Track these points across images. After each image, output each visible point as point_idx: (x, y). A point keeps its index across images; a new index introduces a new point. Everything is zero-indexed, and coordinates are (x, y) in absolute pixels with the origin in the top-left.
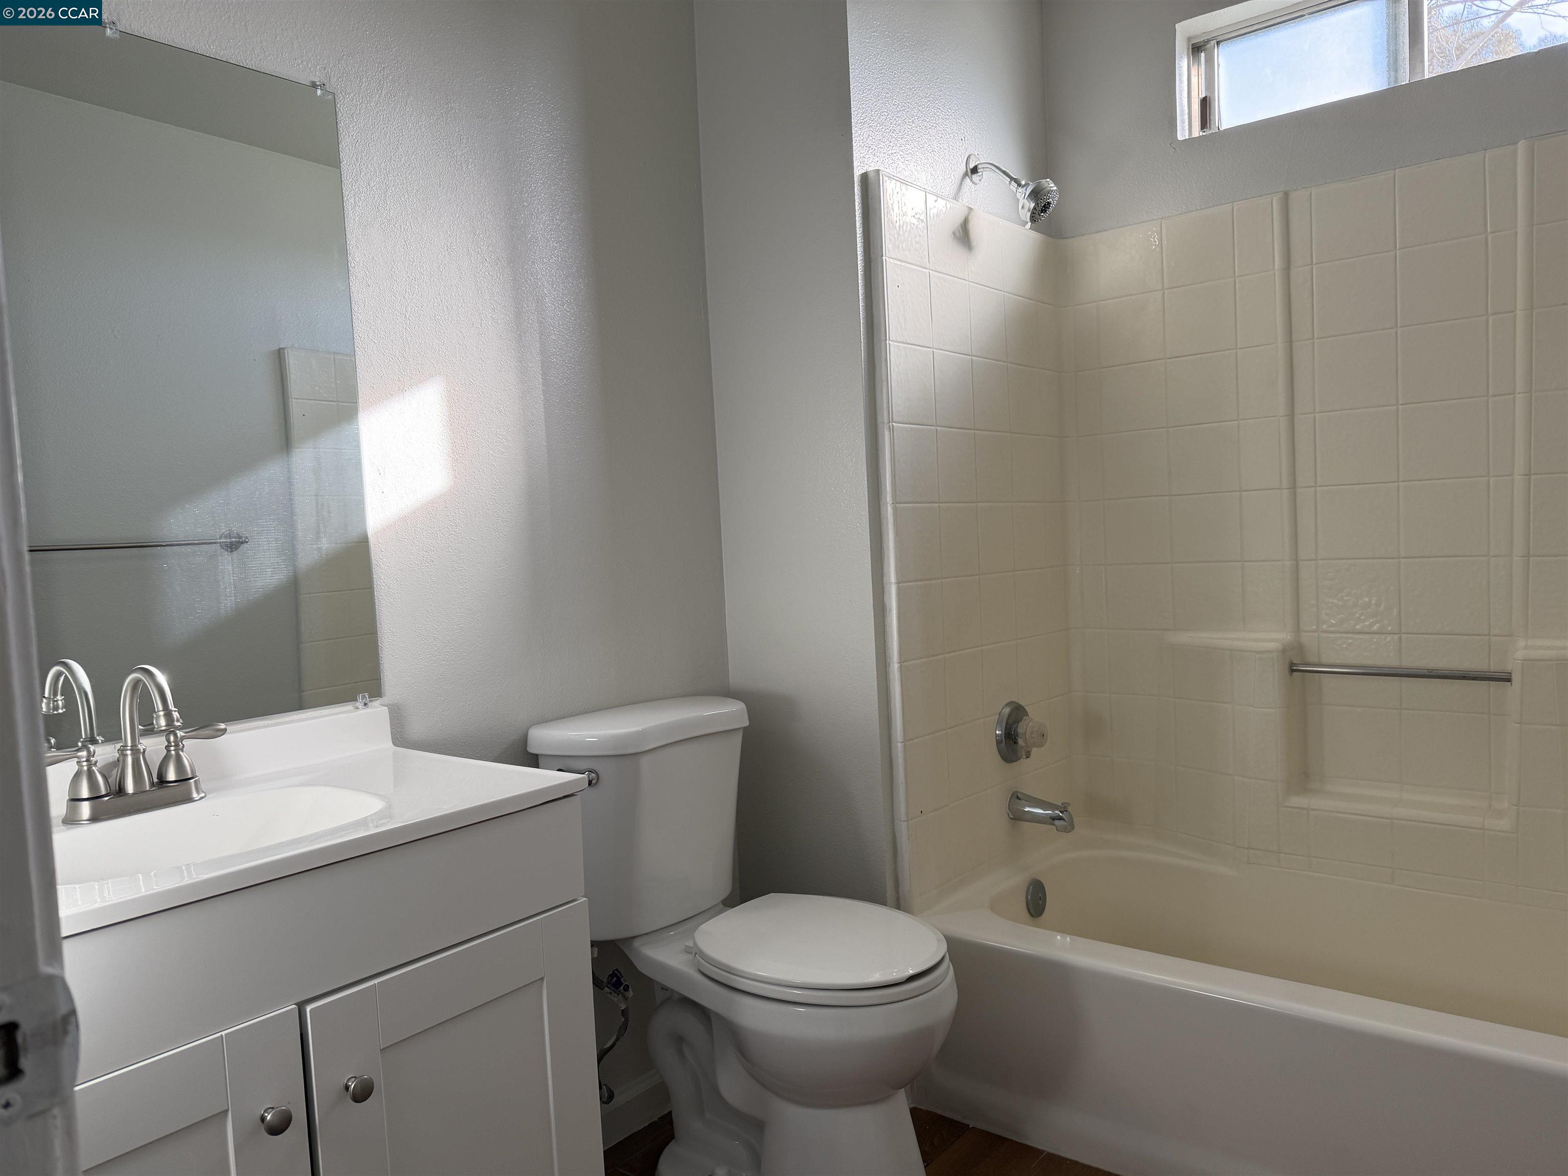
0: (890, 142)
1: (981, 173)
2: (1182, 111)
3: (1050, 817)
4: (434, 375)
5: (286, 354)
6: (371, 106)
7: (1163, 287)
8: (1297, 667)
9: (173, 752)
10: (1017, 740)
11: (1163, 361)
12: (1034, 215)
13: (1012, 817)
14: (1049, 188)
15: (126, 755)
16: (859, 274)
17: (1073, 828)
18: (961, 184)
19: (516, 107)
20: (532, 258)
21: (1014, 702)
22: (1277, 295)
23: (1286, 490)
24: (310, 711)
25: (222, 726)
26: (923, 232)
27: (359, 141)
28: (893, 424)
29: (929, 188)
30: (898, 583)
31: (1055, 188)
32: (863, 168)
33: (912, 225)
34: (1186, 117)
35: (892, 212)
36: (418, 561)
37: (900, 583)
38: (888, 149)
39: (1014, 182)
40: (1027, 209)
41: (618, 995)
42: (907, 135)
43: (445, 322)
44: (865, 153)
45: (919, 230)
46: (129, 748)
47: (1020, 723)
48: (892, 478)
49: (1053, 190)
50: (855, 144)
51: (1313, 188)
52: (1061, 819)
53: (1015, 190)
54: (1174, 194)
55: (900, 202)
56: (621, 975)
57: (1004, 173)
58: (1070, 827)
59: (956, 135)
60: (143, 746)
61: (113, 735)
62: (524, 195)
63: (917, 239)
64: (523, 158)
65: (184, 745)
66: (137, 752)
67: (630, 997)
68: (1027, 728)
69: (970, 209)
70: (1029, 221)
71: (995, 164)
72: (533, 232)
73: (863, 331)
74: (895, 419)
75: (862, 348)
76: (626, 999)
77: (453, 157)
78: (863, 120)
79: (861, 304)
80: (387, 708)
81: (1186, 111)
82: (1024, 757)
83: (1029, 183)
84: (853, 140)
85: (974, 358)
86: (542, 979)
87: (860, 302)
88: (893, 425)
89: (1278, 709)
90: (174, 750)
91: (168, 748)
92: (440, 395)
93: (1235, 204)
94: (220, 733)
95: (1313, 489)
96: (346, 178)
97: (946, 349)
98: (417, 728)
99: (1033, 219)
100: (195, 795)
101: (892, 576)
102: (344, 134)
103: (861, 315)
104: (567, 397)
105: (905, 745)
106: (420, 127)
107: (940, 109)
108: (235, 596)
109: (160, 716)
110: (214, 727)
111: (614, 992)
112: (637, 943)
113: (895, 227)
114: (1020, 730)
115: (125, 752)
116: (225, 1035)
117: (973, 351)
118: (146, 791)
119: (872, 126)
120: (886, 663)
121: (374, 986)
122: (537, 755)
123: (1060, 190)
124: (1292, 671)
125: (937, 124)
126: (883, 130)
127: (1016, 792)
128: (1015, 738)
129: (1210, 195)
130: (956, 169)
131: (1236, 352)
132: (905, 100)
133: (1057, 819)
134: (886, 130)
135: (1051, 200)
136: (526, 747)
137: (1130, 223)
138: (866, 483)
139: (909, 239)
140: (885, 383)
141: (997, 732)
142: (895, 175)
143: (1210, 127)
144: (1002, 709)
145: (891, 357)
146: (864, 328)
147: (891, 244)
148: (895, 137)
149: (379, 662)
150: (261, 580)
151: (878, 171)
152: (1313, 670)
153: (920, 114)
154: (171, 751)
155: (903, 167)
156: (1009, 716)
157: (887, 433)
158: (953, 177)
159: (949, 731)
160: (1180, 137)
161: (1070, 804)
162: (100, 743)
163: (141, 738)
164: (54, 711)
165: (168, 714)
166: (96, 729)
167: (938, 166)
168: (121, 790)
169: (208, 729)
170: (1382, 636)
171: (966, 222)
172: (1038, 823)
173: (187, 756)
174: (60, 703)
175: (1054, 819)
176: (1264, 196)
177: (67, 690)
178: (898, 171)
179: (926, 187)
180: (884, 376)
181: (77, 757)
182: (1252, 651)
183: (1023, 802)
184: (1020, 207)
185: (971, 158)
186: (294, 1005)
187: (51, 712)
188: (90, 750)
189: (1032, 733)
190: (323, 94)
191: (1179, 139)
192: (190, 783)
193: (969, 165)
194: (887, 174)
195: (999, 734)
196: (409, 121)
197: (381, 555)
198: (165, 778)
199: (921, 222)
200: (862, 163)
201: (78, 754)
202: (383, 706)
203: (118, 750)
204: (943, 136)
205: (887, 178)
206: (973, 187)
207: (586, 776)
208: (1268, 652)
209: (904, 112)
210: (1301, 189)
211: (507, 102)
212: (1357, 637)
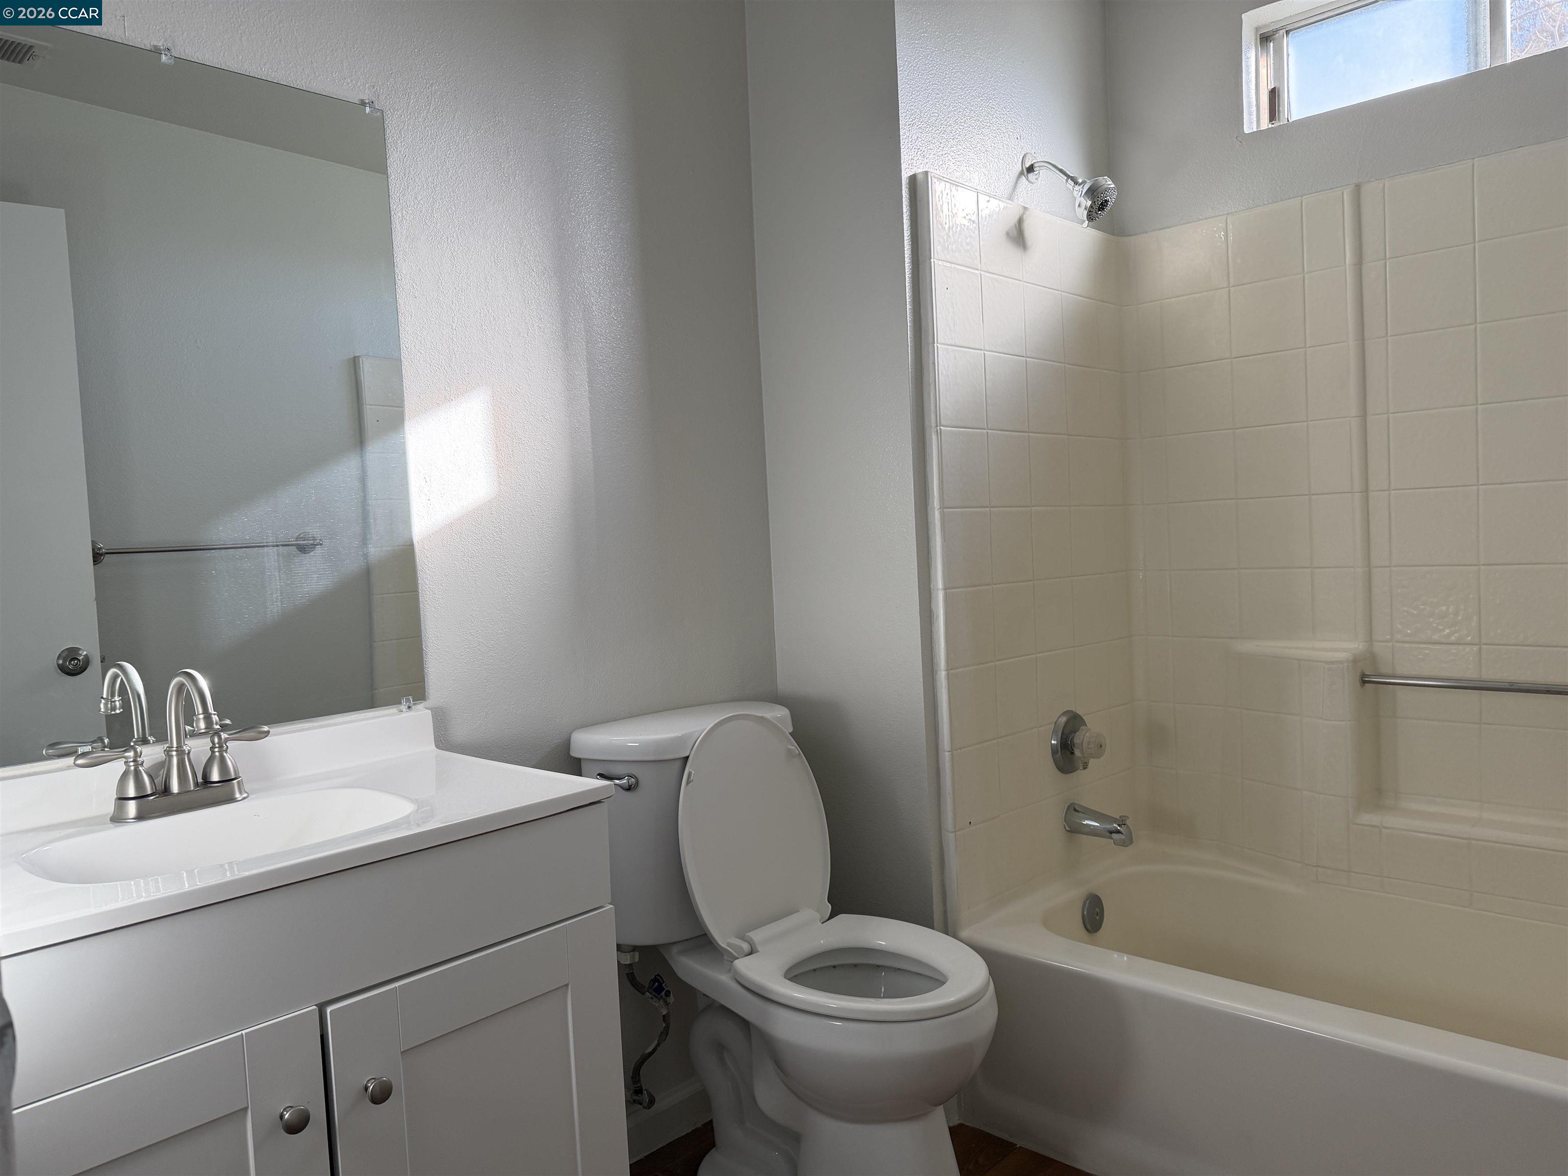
0: (941, 143)
1: (1037, 172)
2: (1249, 104)
3: (1108, 831)
4: (480, 384)
5: (361, 362)
6: (419, 122)
7: (1229, 285)
8: (1368, 678)
9: (217, 754)
10: (1073, 750)
11: (1229, 360)
12: (1091, 213)
13: (1069, 829)
14: (1106, 186)
15: (172, 756)
16: (907, 277)
17: (1131, 842)
18: (1016, 182)
19: (563, 118)
20: (579, 268)
21: (1071, 711)
22: (1348, 292)
23: (1358, 494)
24: (355, 714)
25: (266, 728)
26: (975, 233)
27: (407, 156)
28: (941, 427)
29: (982, 189)
30: (945, 589)
31: (1113, 186)
32: (912, 170)
33: (963, 226)
34: (1254, 108)
35: (941, 213)
36: (463, 567)
37: (947, 589)
38: (939, 150)
39: (1071, 180)
40: (1084, 208)
41: (659, 1000)
42: (959, 136)
43: (491, 332)
44: (914, 155)
45: (970, 231)
46: (175, 749)
47: (1077, 733)
48: (939, 483)
49: (1110, 187)
50: (904, 147)
51: (1386, 179)
52: (1118, 832)
53: (1071, 188)
54: (1240, 189)
55: (950, 203)
56: (663, 981)
57: (1061, 171)
58: (1129, 841)
59: (1011, 134)
60: (188, 747)
61: (162, 737)
62: (571, 205)
63: (968, 241)
64: (570, 169)
65: (227, 746)
66: (182, 753)
67: (671, 1002)
68: (1083, 738)
69: (1025, 208)
70: (1086, 220)
71: (1052, 162)
72: (581, 241)
73: (910, 334)
74: (943, 422)
75: (909, 352)
76: (667, 1004)
77: (500, 169)
78: (912, 121)
79: (908, 307)
80: (430, 711)
81: (1254, 103)
82: (1081, 768)
83: (1086, 181)
84: (901, 142)
85: (1028, 359)
86: (567, 985)
87: (908, 305)
88: (940, 429)
89: (1349, 722)
90: (218, 752)
91: (212, 749)
92: (486, 404)
93: (1304, 197)
94: (263, 735)
95: (1387, 492)
96: (394, 193)
97: (998, 351)
98: (460, 731)
99: (1090, 217)
100: (238, 795)
101: (939, 581)
102: (392, 149)
103: (908, 318)
104: (614, 404)
105: (952, 755)
106: (467, 142)
107: (993, 108)
108: (281, 601)
109: (200, 721)
110: (256, 730)
111: (656, 998)
112: (675, 950)
113: (945, 229)
114: (1077, 740)
115: (170, 753)
116: (245, 1033)
117: (1027, 352)
118: (191, 791)
119: (921, 127)
120: (933, 671)
121: (395, 989)
122: (580, 759)
123: (1118, 187)
124: (1364, 682)
125: (991, 123)
126: (933, 131)
127: (1072, 804)
128: (1071, 747)
129: (1278, 189)
130: (1011, 168)
131: (1305, 351)
132: (957, 100)
133: (1114, 833)
134: (936, 130)
135: (1109, 198)
136: (569, 752)
137: (1195, 220)
138: (912, 487)
139: (960, 240)
140: (932, 387)
141: (1053, 742)
142: (945, 176)
143: (1279, 119)
144: (1058, 718)
145: (939, 360)
146: (911, 331)
147: (940, 246)
148: (946, 137)
149: (424, 666)
150: (307, 586)
151: (926, 173)
152: (1385, 682)
153: (972, 114)
154: (215, 752)
155: (954, 167)
156: (1065, 725)
157: (934, 437)
158: (1007, 177)
159: (1000, 740)
160: (1247, 130)
161: (1128, 817)
162: (150, 743)
163: (186, 740)
164: (111, 712)
165: (208, 718)
166: (147, 729)
167: (991, 166)
168: (166, 790)
169: (252, 731)
170: (1461, 647)
171: (1020, 221)
172: (1095, 836)
173: (230, 757)
174: (117, 703)
175: (1111, 832)
176: (1334, 188)
177: (123, 691)
178: (948, 173)
179: (978, 188)
180: (932, 380)
181: (125, 758)
182: (1322, 662)
183: (1080, 814)
184: (1077, 205)
185: (1027, 157)
186: (315, 1005)
187: (109, 711)
188: (138, 750)
189: (1089, 743)
190: (371, 111)
191: (1245, 132)
192: (233, 783)
193: (1025, 164)
194: (936, 176)
195: (1054, 744)
196: (456, 135)
197: (426, 561)
198: (210, 778)
199: (972, 223)
200: (910, 165)
201: (127, 754)
202: (426, 709)
203: (164, 751)
204: (997, 135)
205: (936, 179)
206: (1029, 185)
207: (625, 781)
208: (1338, 662)
209: (955, 113)
210: (1374, 181)
211: (554, 113)
212: (1434, 647)
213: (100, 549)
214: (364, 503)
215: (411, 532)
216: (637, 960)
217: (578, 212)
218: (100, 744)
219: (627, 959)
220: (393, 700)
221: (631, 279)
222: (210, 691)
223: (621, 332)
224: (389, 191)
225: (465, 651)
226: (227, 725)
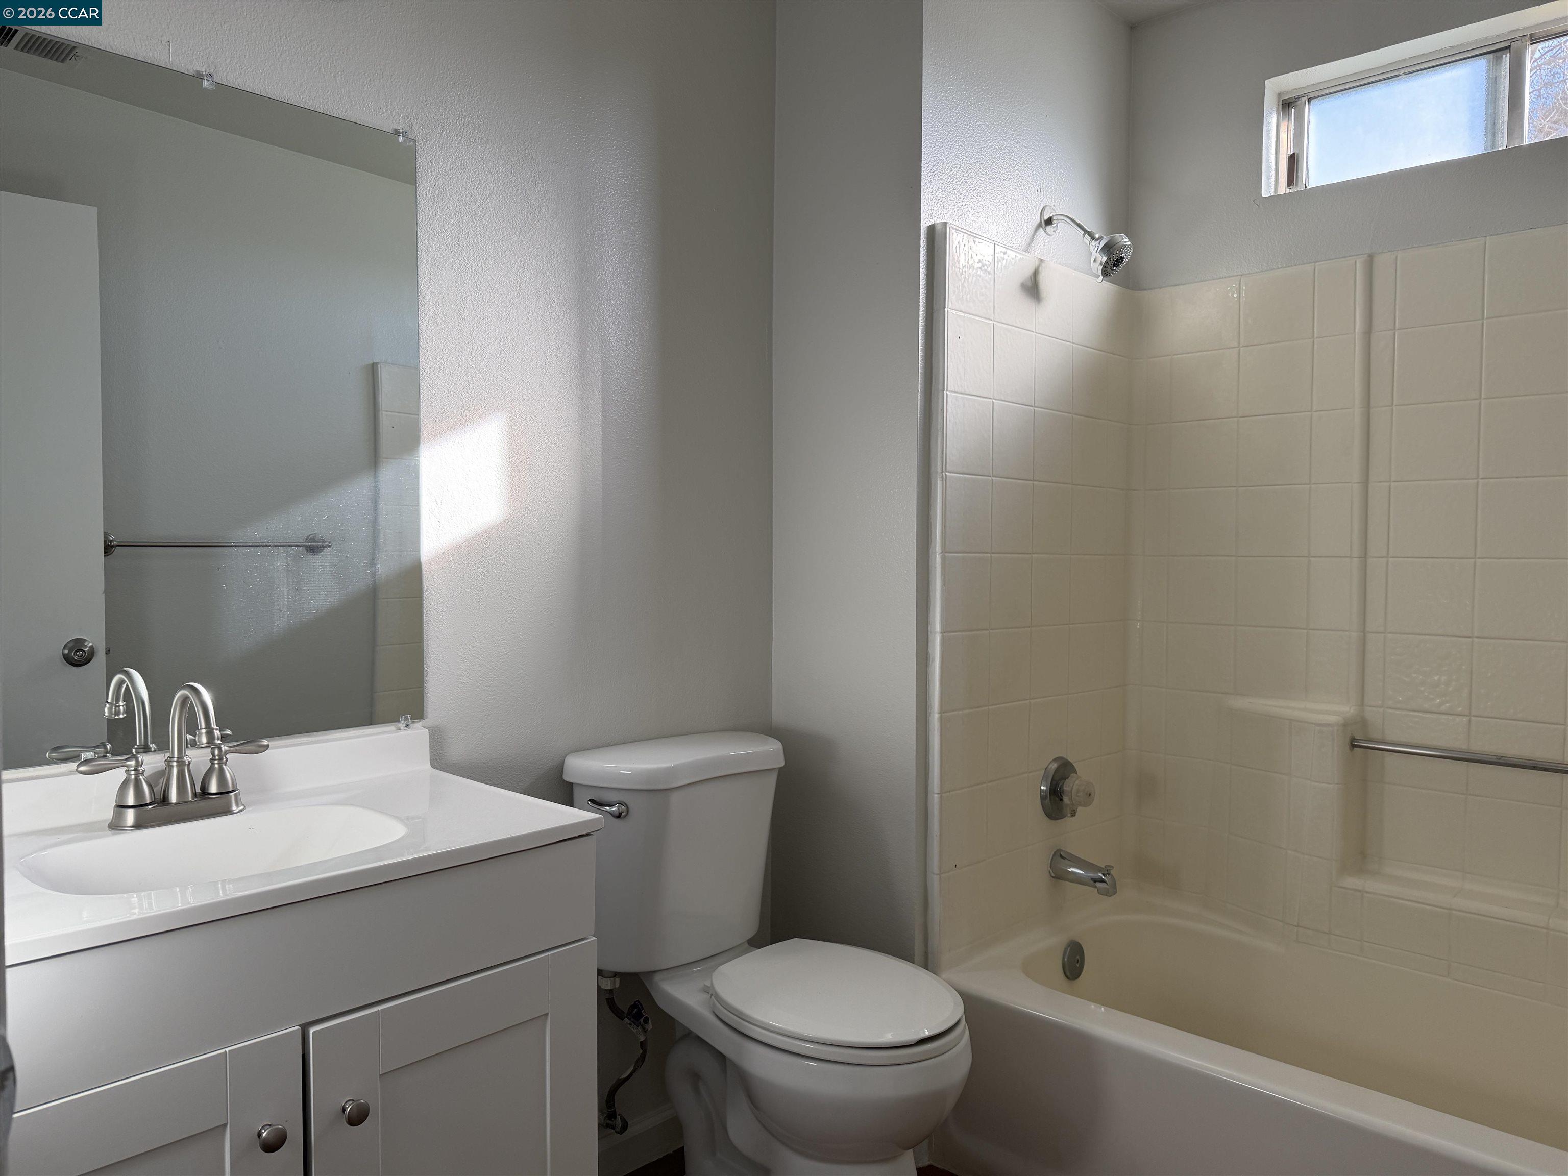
0: (961, 194)
1: (1055, 225)
2: (1269, 167)
3: (1092, 879)
4: (496, 410)
5: (379, 369)
6: (450, 152)
7: (1239, 345)
8: (1357, 742)
9: (217, 766)
10: (1062, 796)
11: (1235, 419)
12: (1106, 269)
13: (1054, 875)
14: (1122, 243)
15: (172, 766)
16: (920, 325)
17: (1115, 892)
18: (1034, 234)
19: (592, 152)
20: (599, 300)
21: (1063, 758)
22: (1356, 360)
23: (1357, 559)
24: (354, 730)
25: (265, 742)
26: (990, 284)
27: (436, 185)
28: (947, 473)
29: (999, 240)
30: (943, 633)
31: (1129, 243)
32: (931, 220)
33: (978, 277)
34: (1273, 172)
35: (957, 264)
36: (468, 589)
37: (945, 633)
38: (959, 201)
39: (1088, 235)
40: (1099, 263)
41: (638, 1027)
42: (979, 187)
44: (933, 206)
45: (985, 281)
46: (175, 759)
47: (1067, 780)
48: (942, 527)
49: (1127, 245)
50: (924, 197)
51: (1399, 251)
52: (1103, 881)
53: (1088, 243)
54: (1255, 252)
55: (966, 254)
56: (642, 1007)
57: (1079, 225)
58: (1112, 891)
59: (1032, 186)
60: (188, 759)
61: (163, 746)
62: (595, 238)
63: (983, 291)
64: (596, 203)
65: (227, 759)
66: (182, 763)
67: (649, 1029)
68: (1073, 786)
69: (1041, 261)
70: (1101, 275)
71: (1071, 216)
72: (602, 274)
73: (921, 381)
74: (949, 468)
75: (919, 397)
76: (645, 1030)
77: (527, 201)
78: (934, 172)
79: (920, 354)
80: (427, 730)
81: (1273, 167)
82: (1069, 815)
83: (1103, 237)
84: (922, 192)
85: (1037, 409)
86: (546, 1015)
87: (920, 352)
88: (946, 475)
89: (1337, 785)
90: (217, 763)
91: (212, 760)
92: (501, 430)
93: (1317, 264)
94: (262, 749)
95: (1385, 560)
96: (422, 221)
97: (1007, 400)
98: (456, 751)
99: (1105, 273)
100: (234, 808)
101: (937, 624)
102: (422, 178)
103: (919, 365)
104: (626, 434)
105: (941, 796)
106: (497, 173)
107: (1016, 161)
108: (288, 617)
109: (202, 733)
110: (256, 743)
111: (634, 1024)
112: (657, 978)
113: (960, 279)
114: (1066, 788)
115: (171, 763)
116: (229, 1051)
117: (1037, 402)
118: (189, 802)
119: (942, 179)
120: (927, 713)
121: (378, 1013)
122: (572, 783)
123: (1134, 245)
124: (1353, 746)
125: (1012, 176)
126: (954, 182)
127: (1059, 850)
128: (1061, 795)
129: (1292, 254)
130: (1030, 220)
131: (1312, 415)
132: (979, 152)
133: (1098, 881)
134: (957, 182)
135: (1124, 255)
136: (562, 775)
137: (1209, 278)
138: (915, 531)
139: (975, 290)
140: (940, 433)
141: (1042, 788)
142: (962, 227)
143: (1297, 185)
144: (1050, 764)
145: (948, 408)
146: (921, 378)
147: (955, 296)
148: (967, 189)
149: (424, 684)
151: (945, 224)
152: (1374, 747)
153: (994, 166)
154: (215, 764)
155: (973, 218)
156: (1055, 773)
157: (939, 482)
158: (1026, 228)
159: (989, 784)
160: (1264, 194)
161: (1112, 867)
162: (151, 751)
163: (186, 749)
164: (115, 716)
165: (210, 733)
166: (149, 737)
167: (1010, 217)
168: (165, 800)
169: (252, 744)
170: (1451, 717)
171: (1036, 273)
172: (1080, 884)
173: (229, 770)
174: (121, 708)
175: (1095, 881)
176: (1348, 257)
177: (128, 697)
178: (967, 223)
179: (995, 239)
180: (939, 426)
181: (126, 766)
182: (1312, 723)
183: (1066, 862)
184: (1092, 261)
185: (1046, 210)
186: (299, 1026)
187: (113, 716)
188: (140, 759)
189: (1078, 791)
190: (404, 141)
191: (1263, 196)
192: (231, 796)
193: (1043, 217)
194: (955, 227)
195: (1044, 790)
196: (486, 166)
197: (433, 582)
198: (208, 789)
199: (987, 274)
200: (930, 215)
201: (128, 763)
202: (424, 727)
203: (165, 761)
204: (1018, 188)
205: (954, 230)
206: (1047, 238)
207: (615, 809)
208: (1329, 725)
209: (977, 165)
210: (1387, 252)
211: (583, 148)
212: (1424, 716)
213: (111, 541)
214: (375, 522)
215: (419, 551)
216: (617, 986)
217: (601, 246)
218: (103, 749)
219: (607, 985)
220: (391, 719)
221: (650, 312)
222: (213, 705)
223: (638, 364)
224: (417, 219)
225: (465, 671)
226: (227, 735)
